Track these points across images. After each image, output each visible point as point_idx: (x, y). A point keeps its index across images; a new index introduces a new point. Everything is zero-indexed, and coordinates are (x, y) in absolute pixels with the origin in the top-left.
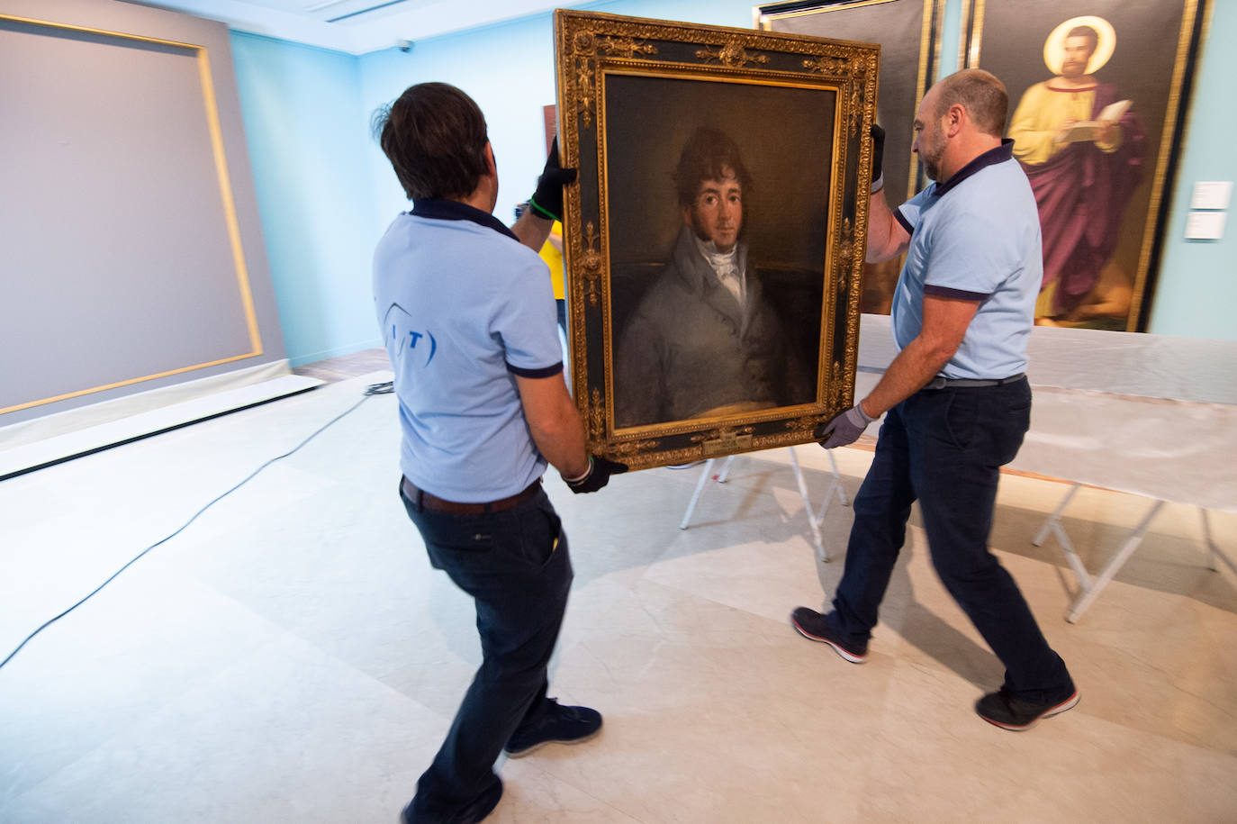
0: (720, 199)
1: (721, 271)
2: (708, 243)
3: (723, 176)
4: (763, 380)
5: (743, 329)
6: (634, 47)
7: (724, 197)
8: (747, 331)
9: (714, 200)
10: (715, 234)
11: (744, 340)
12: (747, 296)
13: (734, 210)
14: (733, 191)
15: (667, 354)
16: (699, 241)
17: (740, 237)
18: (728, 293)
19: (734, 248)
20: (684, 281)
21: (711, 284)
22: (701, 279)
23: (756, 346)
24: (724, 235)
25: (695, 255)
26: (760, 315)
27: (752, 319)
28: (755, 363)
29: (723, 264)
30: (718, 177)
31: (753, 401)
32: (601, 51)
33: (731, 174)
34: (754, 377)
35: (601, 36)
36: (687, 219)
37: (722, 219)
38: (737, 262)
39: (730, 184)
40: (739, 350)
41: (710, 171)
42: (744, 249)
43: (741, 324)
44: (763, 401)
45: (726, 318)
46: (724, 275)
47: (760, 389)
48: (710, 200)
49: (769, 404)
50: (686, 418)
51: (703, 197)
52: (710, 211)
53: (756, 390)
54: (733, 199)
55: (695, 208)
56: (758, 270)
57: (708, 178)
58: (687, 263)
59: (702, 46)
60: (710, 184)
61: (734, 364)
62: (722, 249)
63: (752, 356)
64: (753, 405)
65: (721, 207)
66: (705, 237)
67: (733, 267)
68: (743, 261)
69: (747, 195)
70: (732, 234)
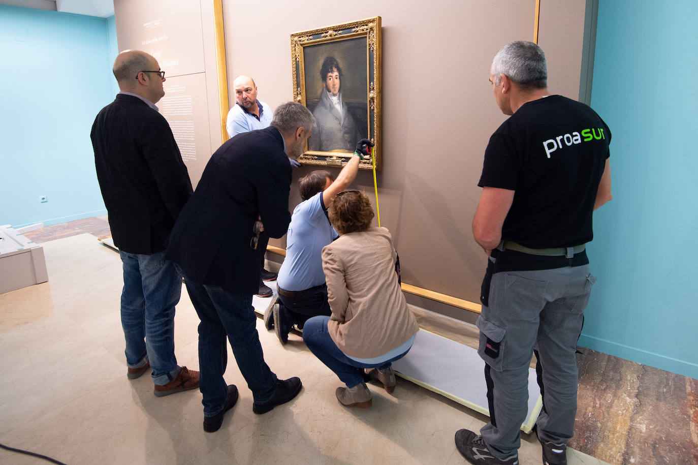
0: (333, 79)
1: (334, 102)
2: (330, 93)
4: (349, 142)
5: (342, 123)
6: (307, 38)
7: (334, 78)
9: (331, 79)
10: (332, 90)
11: (342, 127)
13: (337, 82)
14: (336, 76)
15: (321, 129)
16: (328, 93)
17: (339, 91)
18: (337, 110)
19: (338, 94)
20: (324, 105)
21: (331, 108)
22: (329, 105)
23: (346, 129)
24: (335, 90)
25: (327, 97)
26: (347, 119)
27: (345, 119)
28: (346, 135)
29: (335, 100)
30: (332, 72)
31: (347, 149)
33: (336, 70)
34: (346, 141)
36: (325, 86)
37: (334, 85)
38: (339, 99)
39: (336, 73)
40: (341, 130)
42: (341, 95)
43: (341, 119)
44: (350, 150)
45: (336, 118)
46: (335, 104)
49: (352, 151)
51: (328, 79)
52: (330, 82)
54: (337, 78)
55: (326, 82)
56: (346, 102)
57: (329, 72)
58: (325, 100)
60: (330, 74)
61: (340, 135)
62: (334, 95)
63: (345, 133)
64: (347, 151)
65: (334, 82)
66: (330, 91)
67: (338, 101)
68: (341, 99)
69: (341, 76)
70: (337, 90)
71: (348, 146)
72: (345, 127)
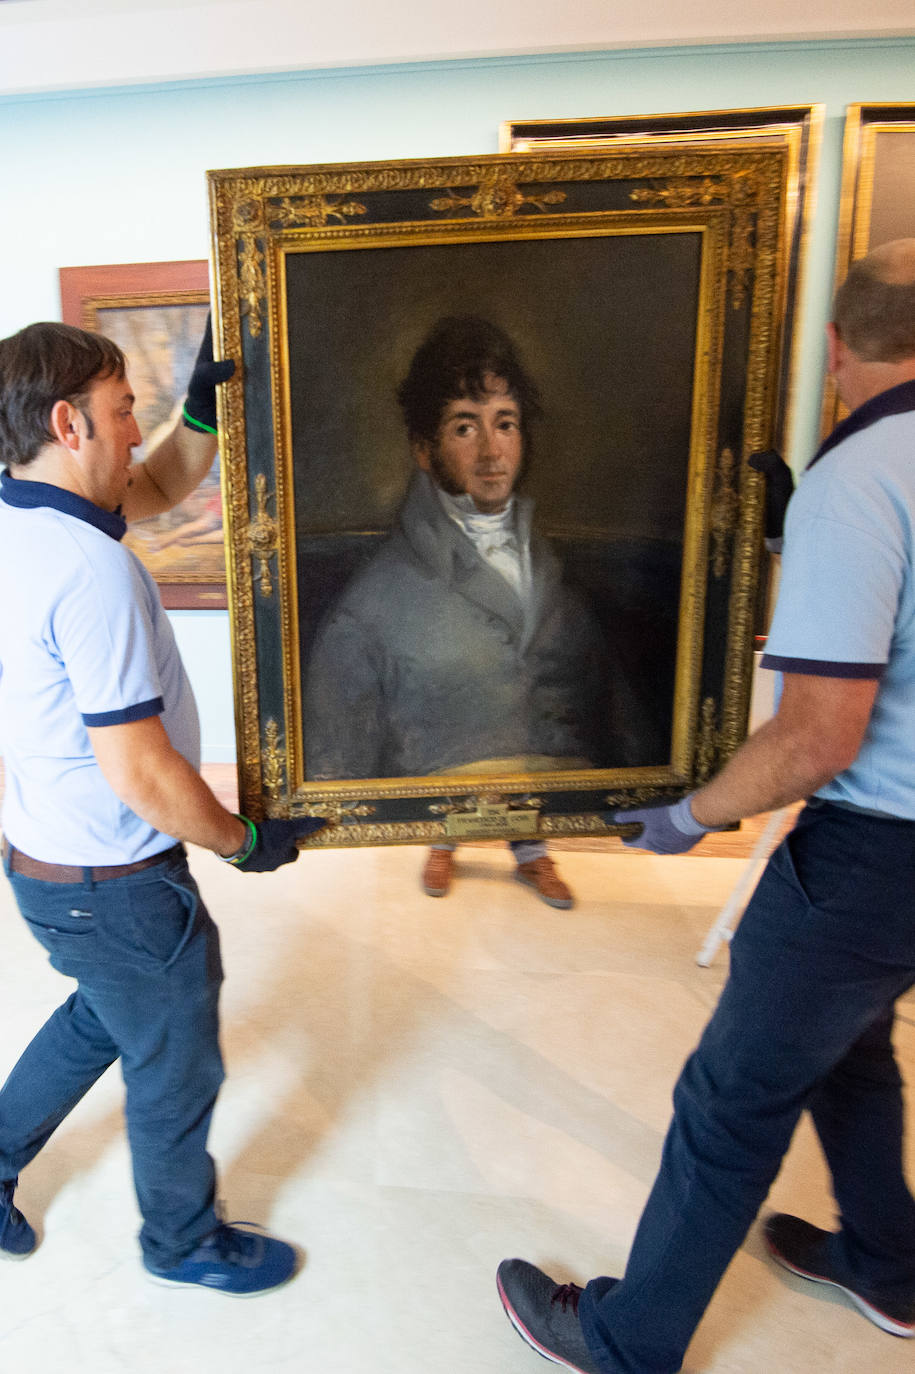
0: (480, 428)
1: (483, 543)
2: (461, 499)
3: (484, 390)
4: (562, 721)
5: (526, 637)
6: (328, 210)
7: (487, 424)
8: (535, 639)
9: (471, 431)
10: (472, 483)
11: (527, 654)
12: (535, 584)
13: (507, 446)
14: (503, 413)
15: (390, 673)
16: (444, 496)
17: (518, 486)
18: (497, 577)
19: (509, 505)
20: (421, 559)
21: (466, 565)
22: (448, 558)
23: (552, 665)
24: (489, 484)
25: (437, 518)
26: (558, 615)
27: (543, 621)
28: (553, 693)
29: (488, 532)
30: (477, 392)
31: (546, 754)
32: (275, 225)
33: (500, 385)
34: (547, 715)
35: (275, 202)
36: (424, 461)
37: (485, 460)
38: (513, 526)
39: (500, 402)
40: (518, 670)
41: (462, 384)
42: (527, 507)
43: (521, 627)
44: (565, 756)
45: (494, 618)
46: (490, 550)
47: (560, 736)
48: (462, 430)
49: (578, 762)
50: (425, 774)
51: (451, 426)
52: (462, 448)
53: (551, 738)
54: (505, 426)
55: (436, 444)
56: (554, 540)
57: (461, 396)
58: (423, 532)
59: (440, 192)
60: (462, 405)
61: (511, 693)
62: (485, 507)
63: (543, 680)
64: (546, 761)
65: (483, 441)
66: (455, 488)
67: (506, 536)
68: (525, 526)
69: (530, 419)
70: (504, 486)
71: (557, 740)
72: (545, 656)
